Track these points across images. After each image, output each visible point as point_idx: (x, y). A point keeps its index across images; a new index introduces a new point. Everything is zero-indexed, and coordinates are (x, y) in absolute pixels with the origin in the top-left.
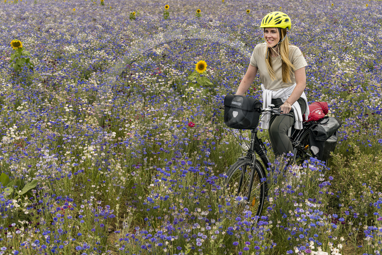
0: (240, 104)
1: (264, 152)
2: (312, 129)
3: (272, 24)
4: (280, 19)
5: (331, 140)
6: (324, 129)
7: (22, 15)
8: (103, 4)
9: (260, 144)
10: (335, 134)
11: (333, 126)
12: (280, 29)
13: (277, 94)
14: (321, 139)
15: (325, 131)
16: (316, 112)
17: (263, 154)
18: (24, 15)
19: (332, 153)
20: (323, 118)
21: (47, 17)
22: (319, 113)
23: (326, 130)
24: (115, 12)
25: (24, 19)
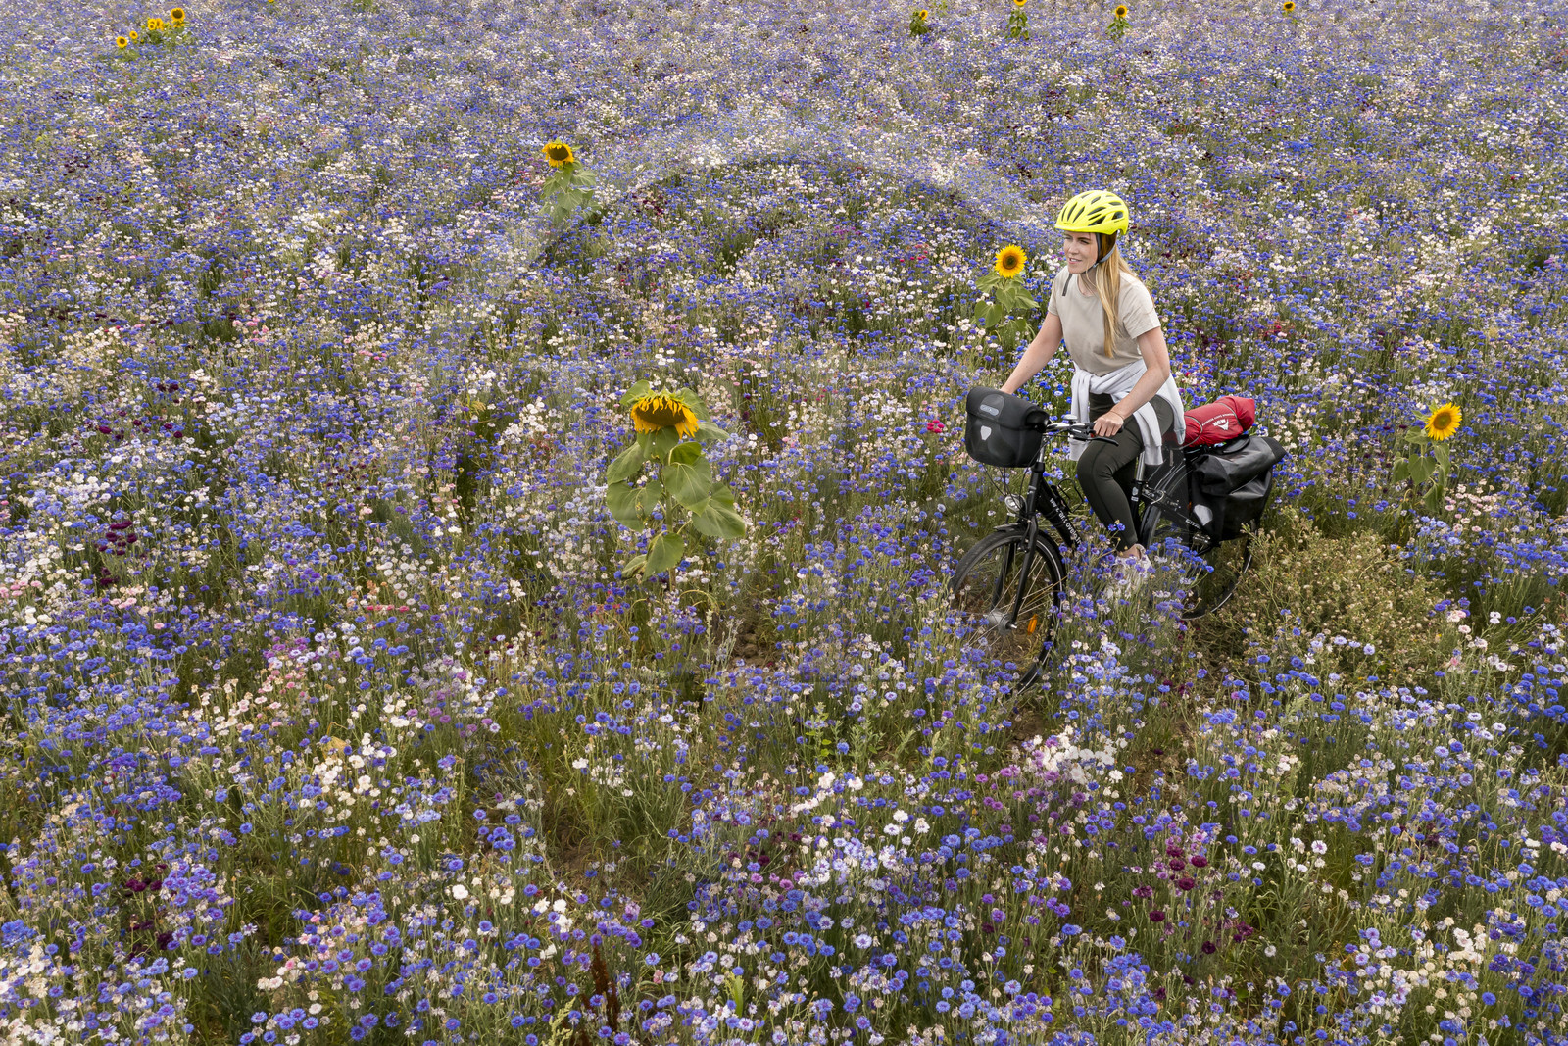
0: (995, 412)
1: (1062, 515)
2: (1197, 465)
3: (1082, 225)
4: (1102, 213)
5: (1249, 493)
9: (1051, 497)
10: (1262, 479)
11: (1258, 459)
12: (1100, 236)
13: (1101, 384)
15: (1225, 473)
16: (1215, 424)
17: (1059, 519)
20: (1231, 441)
21: (670, 6)
22: (1224, 425)
23: (1230, 472)
25: (604, 12)
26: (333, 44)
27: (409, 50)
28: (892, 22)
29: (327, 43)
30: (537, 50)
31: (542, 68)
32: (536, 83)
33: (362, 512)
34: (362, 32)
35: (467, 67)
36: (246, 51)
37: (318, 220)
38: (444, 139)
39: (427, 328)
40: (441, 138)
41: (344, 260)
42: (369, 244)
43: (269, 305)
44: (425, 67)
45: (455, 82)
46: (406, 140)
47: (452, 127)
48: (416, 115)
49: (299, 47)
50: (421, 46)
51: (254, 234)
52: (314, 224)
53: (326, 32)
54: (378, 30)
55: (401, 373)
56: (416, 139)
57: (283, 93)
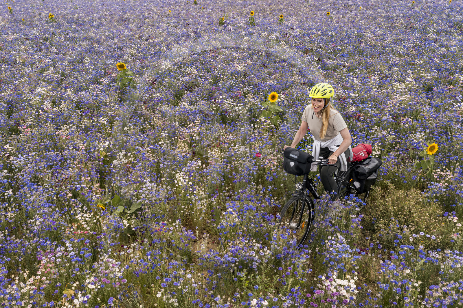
0: (296, 157)
2: (355, 169)
3: (319, 96)
4: (326, 91)
5: (372, 177)
6: (365, 170)
7: (124, 15)
8: (196, 3)
9: (310, 183)
10: (375, 172)
11: (374, 166)
12: (325, 99)
13: (325, 144)
14: (362, 177)
15: (365, 171)
16: (360, 154)
17: (313, 190)
18: (125, 16)
19: (372, 187)
20: (365, 159)
21: (146, 19)
22: (363, 154)
23: (367, 171)
24: (206, 13)
25: (126, 21)
26: (43, 33)
27: (67, 34)
28: (212, 21)
29: (41, 33)
30: (107, 33)
31: (110, 39)
32: (108, 43)
33: (68, 196)
34: (52, 29)
35: (86, 39)
36: (16, 36)
37: (44, 90)
38: (82, 62)
39: (83, 126)
40: (81, 61)
41: (54, 104)
42: (61, 98)
43: (30, 120)
44: (73, 39)
45: (84, 44)
46: (70, 63)
47: (84, 58)
48: (72, 55)
49: (33, 34)
50: (71, 33)
51: (23, 96)
52: (43, 92)
53: (41, 29)
54: (57, 28)
55: (76, 142)
56: (73, 62)
57: (29, 49)
